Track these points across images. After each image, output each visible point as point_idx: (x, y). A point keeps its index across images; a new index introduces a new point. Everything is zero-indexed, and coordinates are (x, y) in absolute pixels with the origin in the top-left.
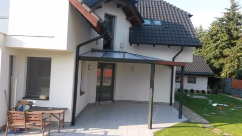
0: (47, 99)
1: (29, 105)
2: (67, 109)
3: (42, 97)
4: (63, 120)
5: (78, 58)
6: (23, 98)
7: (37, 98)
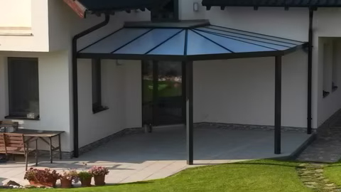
0: (37, 118)
1: (14, 127)
2: (64, 132)
3: (31, 115)
4: (59, 148)
5: (76, 56)
6: (6, 117)
7: (24, 117)
